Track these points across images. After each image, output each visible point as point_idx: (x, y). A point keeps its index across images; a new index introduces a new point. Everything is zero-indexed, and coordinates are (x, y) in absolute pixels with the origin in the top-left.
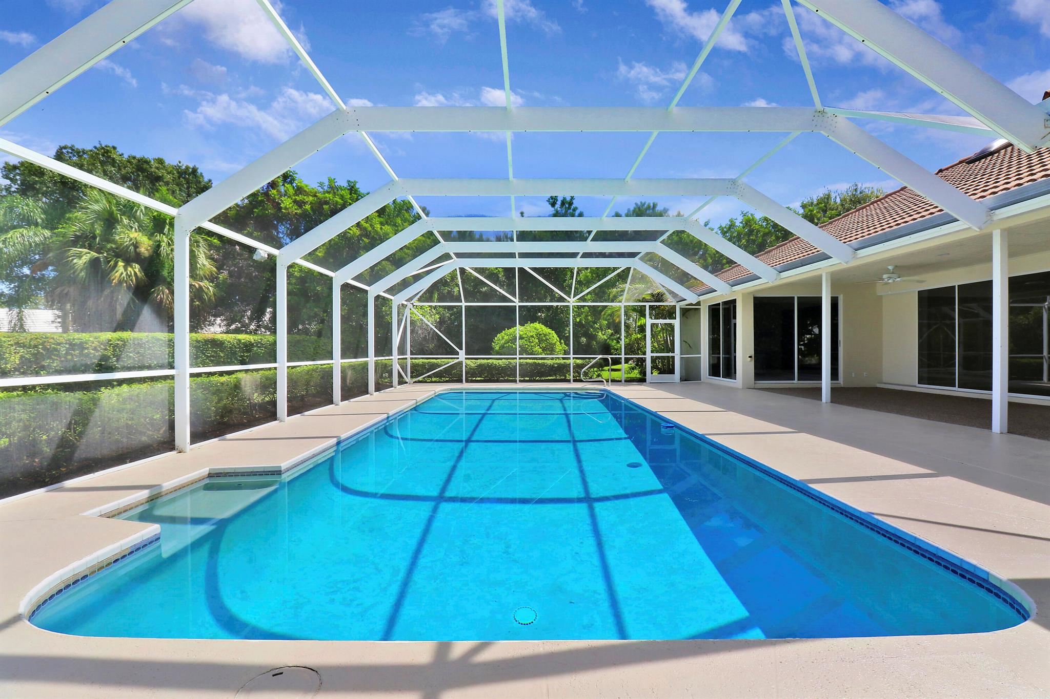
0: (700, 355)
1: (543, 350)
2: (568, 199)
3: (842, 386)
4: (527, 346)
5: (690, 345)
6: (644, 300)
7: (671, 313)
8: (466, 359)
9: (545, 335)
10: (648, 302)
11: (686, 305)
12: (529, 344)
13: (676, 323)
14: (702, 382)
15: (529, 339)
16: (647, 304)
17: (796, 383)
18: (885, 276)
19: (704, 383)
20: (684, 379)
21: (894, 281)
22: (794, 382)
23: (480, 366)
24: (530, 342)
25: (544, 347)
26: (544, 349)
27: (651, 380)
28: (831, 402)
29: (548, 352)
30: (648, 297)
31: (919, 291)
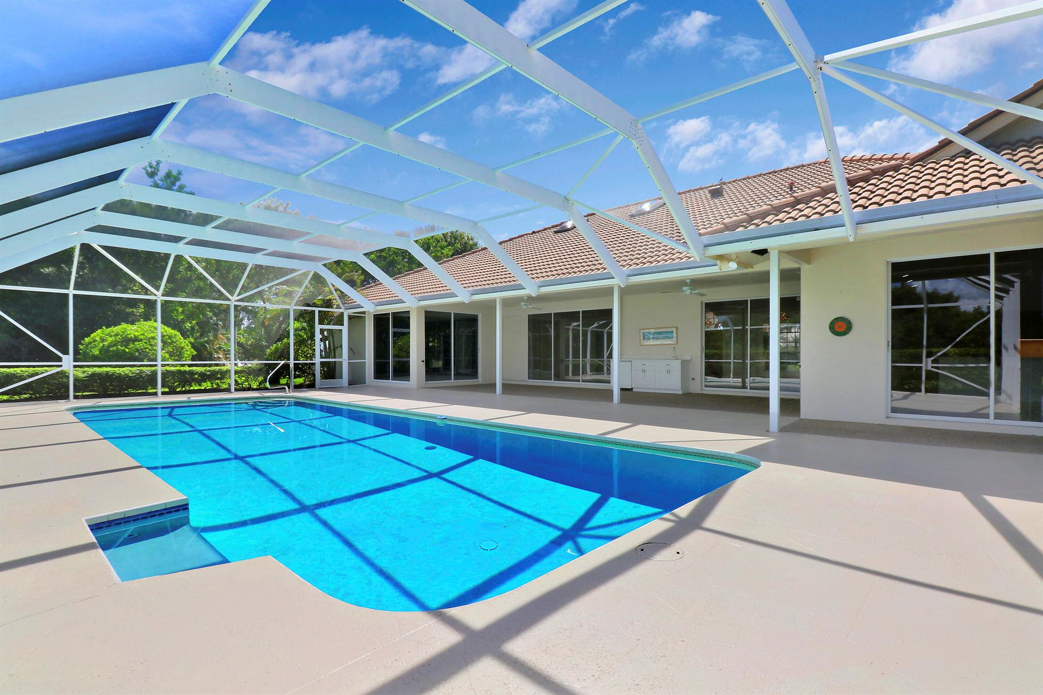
0: (365, 361)
1: (171, 356)
2: (177, 172)
3: (481, 383)
4: (147, 350)
5: (356, 351)
6: (315, 305)
7: (339, 321)
8: (75, 366)
9: (170, 337)
10: (317, 307)
11: (354, 313)
12: (150, 347)
13: (345, 329)
14: (368, 385)
15: (149, 342)
16: (317, 310)
17: (452, 382)
18: (522, 303)
19: (370, 386)
20: (351, 383)
21: (527, 307)
22: (450, 381)
23: (93, 375)
24: (151, 345)
25: (171, 352)
26: (171, 354)
27: (321, 385)
28: (503, 394)
29: (176, 358)
30: (319, 303)
31: (528, 315)
